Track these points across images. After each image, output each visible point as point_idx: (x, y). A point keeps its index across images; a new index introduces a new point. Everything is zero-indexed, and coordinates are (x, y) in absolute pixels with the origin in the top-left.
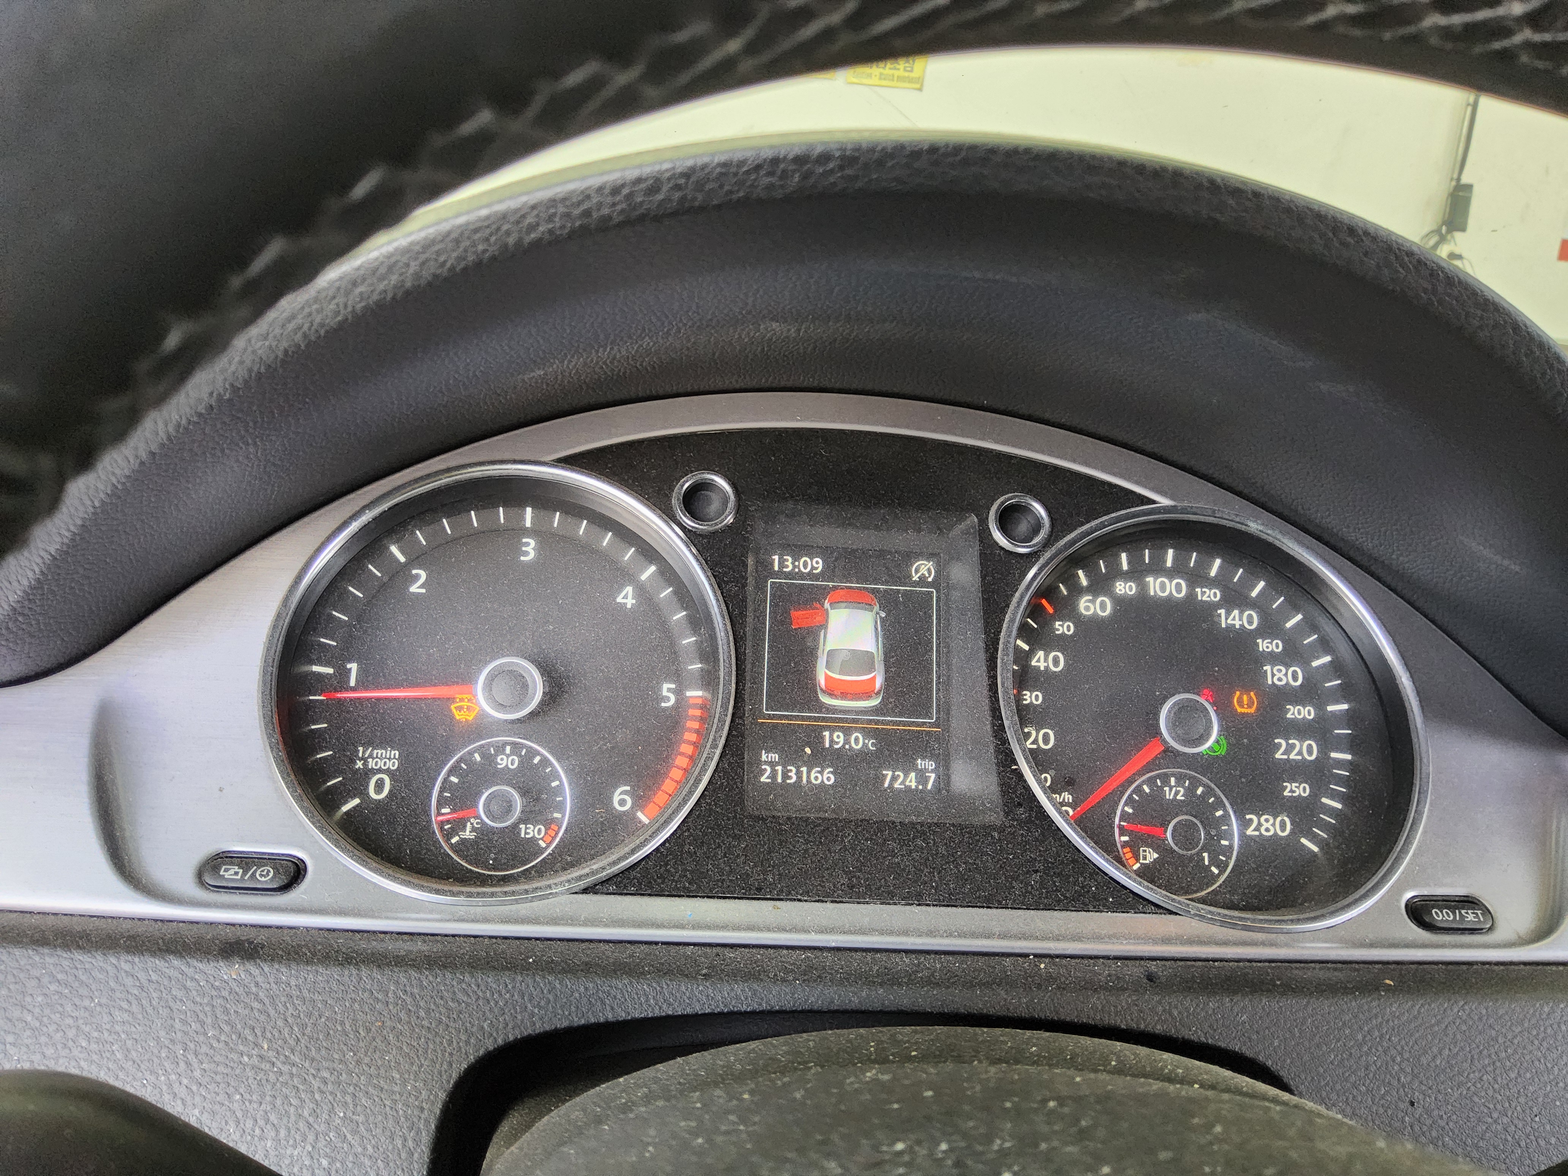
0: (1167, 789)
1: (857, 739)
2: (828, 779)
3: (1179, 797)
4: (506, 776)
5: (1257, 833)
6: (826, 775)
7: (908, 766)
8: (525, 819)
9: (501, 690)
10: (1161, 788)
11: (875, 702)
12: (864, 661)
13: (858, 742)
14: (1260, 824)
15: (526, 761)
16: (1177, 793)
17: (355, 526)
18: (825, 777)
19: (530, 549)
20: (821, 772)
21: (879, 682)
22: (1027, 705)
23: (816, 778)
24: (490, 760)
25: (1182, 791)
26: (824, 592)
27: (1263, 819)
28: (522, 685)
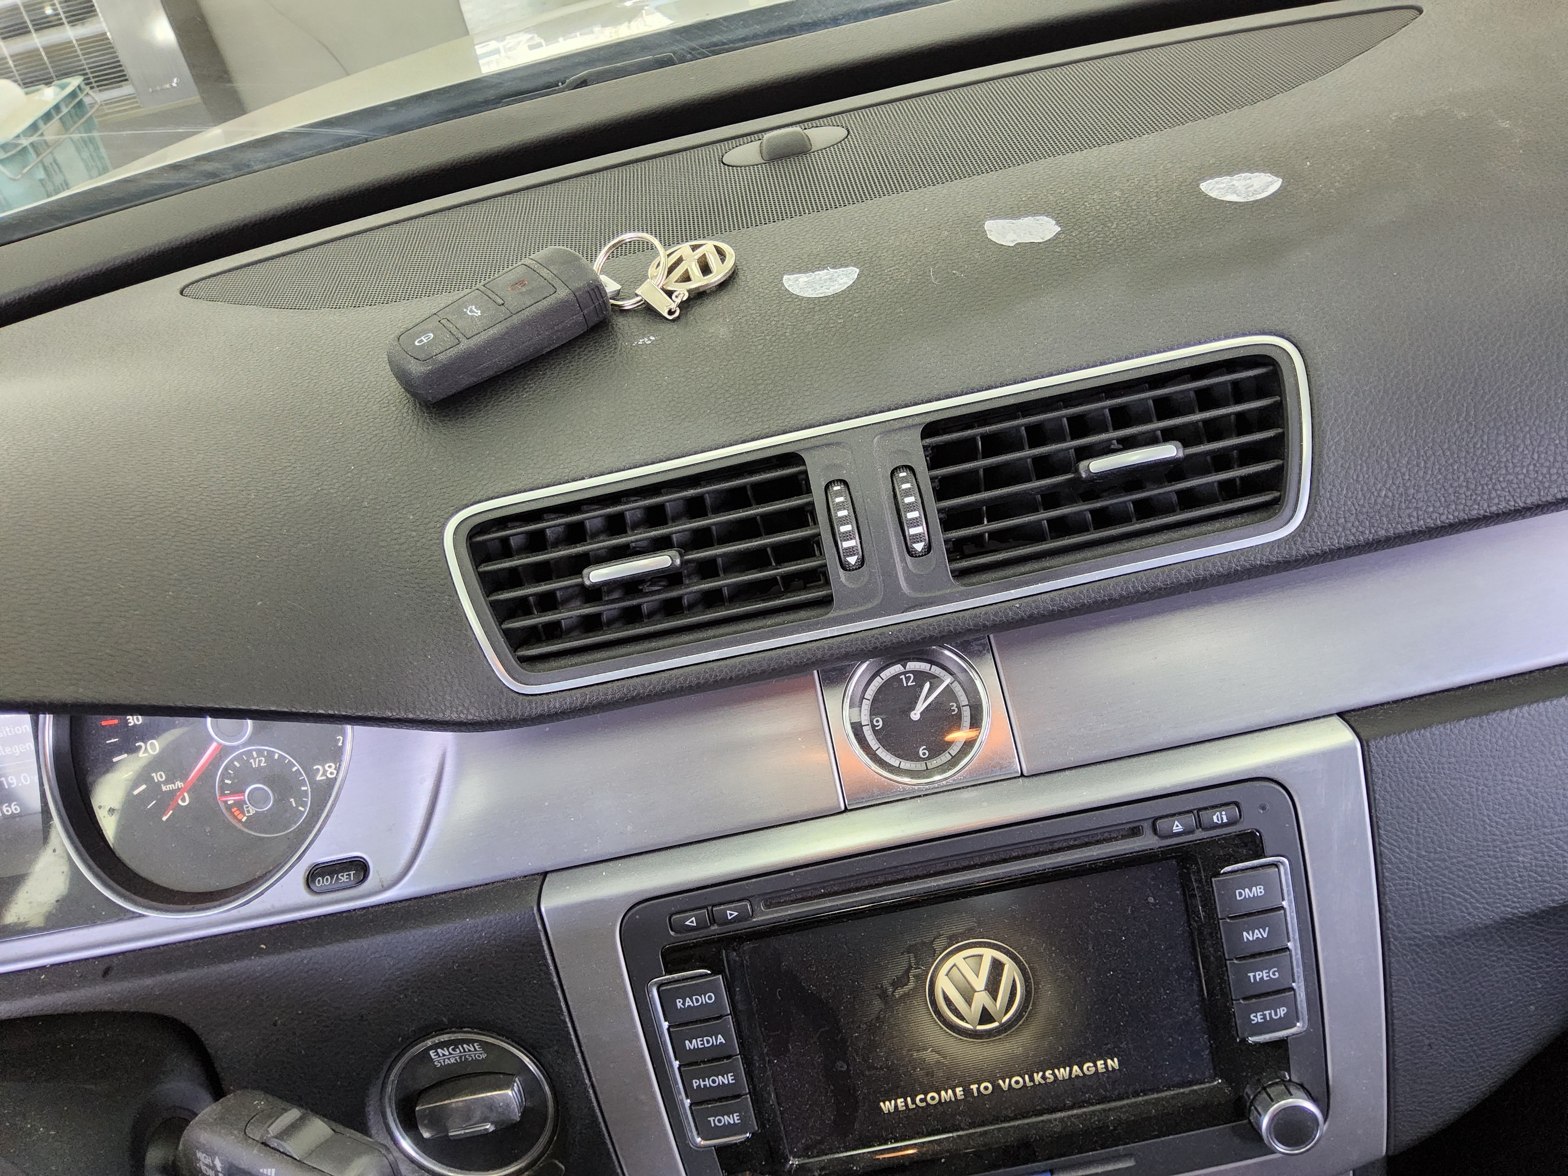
0: (252, 761)
1: (25, 778)
2: (16, 809)
3: (262, 764)
5: (324, 778)
6: (13, 808)
10: (248, 760)
14: (325, 772)
16: (260, 761)
20: (10, 806)
22: (132, 726)
23: (8, 811)
25: (263, 759)
27: (326, 767)
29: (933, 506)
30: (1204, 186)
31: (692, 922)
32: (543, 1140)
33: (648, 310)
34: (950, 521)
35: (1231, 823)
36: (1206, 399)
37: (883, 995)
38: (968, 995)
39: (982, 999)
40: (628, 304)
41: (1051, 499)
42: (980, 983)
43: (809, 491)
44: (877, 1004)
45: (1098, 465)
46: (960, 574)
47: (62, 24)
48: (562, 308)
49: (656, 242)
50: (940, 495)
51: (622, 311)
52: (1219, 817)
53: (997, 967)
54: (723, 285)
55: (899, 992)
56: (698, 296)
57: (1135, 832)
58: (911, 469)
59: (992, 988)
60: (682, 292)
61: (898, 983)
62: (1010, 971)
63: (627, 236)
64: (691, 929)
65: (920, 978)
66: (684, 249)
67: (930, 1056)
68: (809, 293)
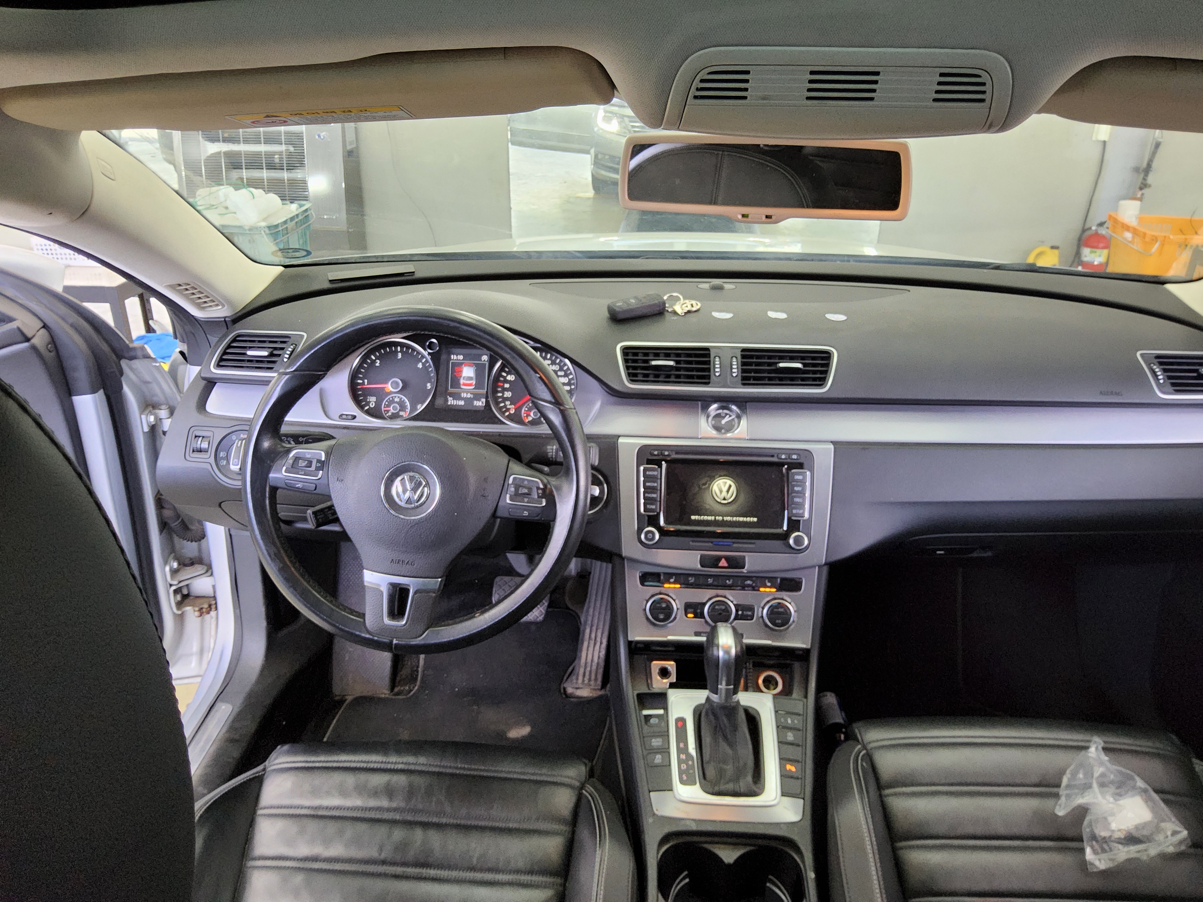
4: (397, 402)
7: (479, 400)
8: (400, 410)
9: (394, 385)
11: (473, 387)
12: (470, 378)
13: (469, 396)
15: (401, 399)
17: (363, 353)
18: (462, 403)
19: (400, 356)
21: (474, 383)
22: (505, 387)
23: (460, 403)
24: (393, 400)
26: (462, 364)
28: (397, 383)
29: (740, 367)
30: (827, 316)
31: (656, 453)
32: (600, 506)
33: (675, 313)
34: (743, 371)
35: (797, 459)
36: (814, 358)
37: (699, 487)
38: (721, 492)
39: (724, 494)
40: (670, 310)
41: (769, 372)
42: (725, 489)
43: (710, 357)
44: (697, 489)
45: (782, 365)
46: (744, 384)
47: (283, 169)
48: (655, 305)
49: (681, 297)
50: (742, 366)
51: (668, 311)
52: (794, 457)
53: (730, 486)
54: (696, 311)
55: (704, 487)
56: (689, 312)
57: (773, 456)
58: (736, 358)
59: (728, 491)
60: (686, 309)
61: (704, 484)
62: (733, 488)
63: (675, 294)
64: (655, 455)
65: (710, 484)
66: (687, 301)
67: (708, 507)
68: (719, 317)
